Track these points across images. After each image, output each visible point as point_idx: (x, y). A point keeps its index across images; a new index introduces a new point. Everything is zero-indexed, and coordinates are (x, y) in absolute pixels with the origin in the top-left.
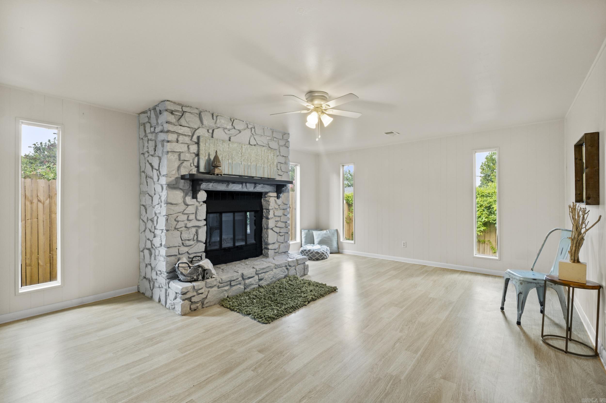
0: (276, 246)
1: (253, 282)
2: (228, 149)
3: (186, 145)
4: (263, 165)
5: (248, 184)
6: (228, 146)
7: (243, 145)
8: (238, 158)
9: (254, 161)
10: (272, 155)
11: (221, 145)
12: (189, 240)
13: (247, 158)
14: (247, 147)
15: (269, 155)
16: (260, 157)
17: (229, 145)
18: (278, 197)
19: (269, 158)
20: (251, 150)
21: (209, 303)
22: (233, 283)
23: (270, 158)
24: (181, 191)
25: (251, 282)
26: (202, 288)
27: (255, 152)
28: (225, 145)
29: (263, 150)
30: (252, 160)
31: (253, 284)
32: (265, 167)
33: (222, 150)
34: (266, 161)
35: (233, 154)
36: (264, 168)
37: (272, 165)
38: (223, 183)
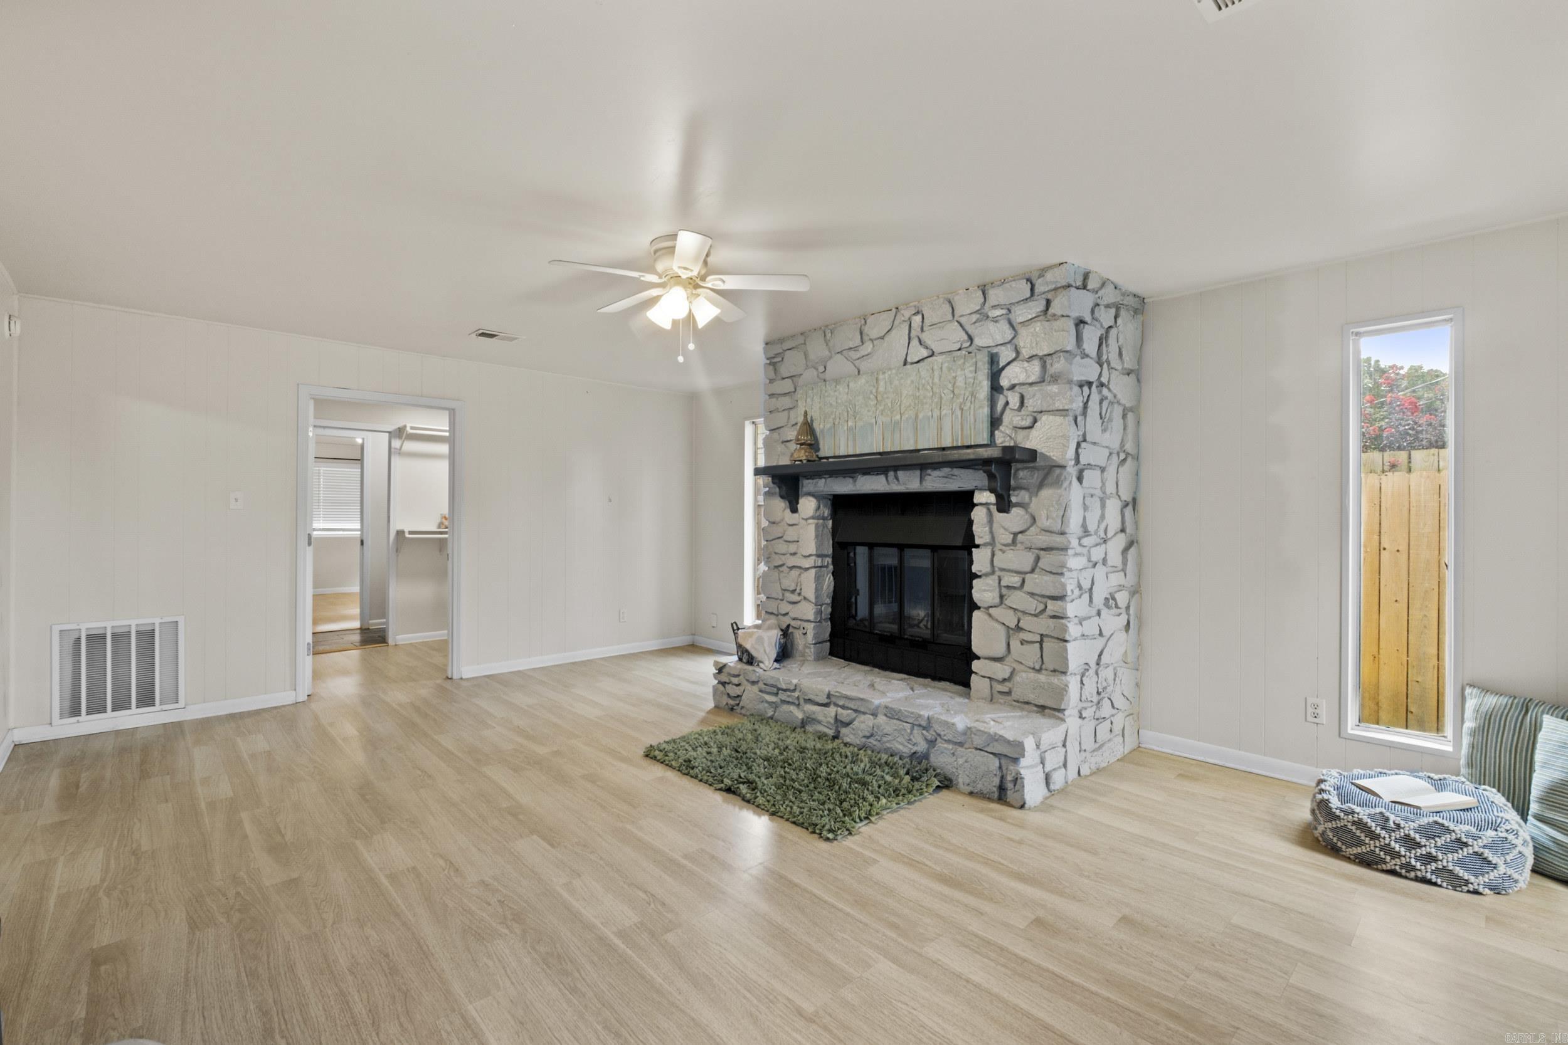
1: (820, 718)
2: (845, 396)
4: (936, 413)
5: (900, 473)
6: (846, 390)
7: (881, 373)
8: (869, 411)
9: (910, 405)
10: (969, 368)
11: (832, 394)
12: (792, 592)
13: (890, 404)
14: (890, 376)
15: (959, 372)
16: (927, 390)
17: (848, 386)
18: (1004, 505)
19: (958, 384)
20: (902, 378)
23: (960, 382)
24: (779, 499)
25: (814, 713)
27: (912, 382)
28: (841, 389)
29: (935, 367)
30: (902, 407)
31: (819, 722)
32: (946, 414)
33: (834, 403)
34: (947, 396)
35: (857, 404)
36: (940, 418)
37: (968, 404)
38: (845, 477)
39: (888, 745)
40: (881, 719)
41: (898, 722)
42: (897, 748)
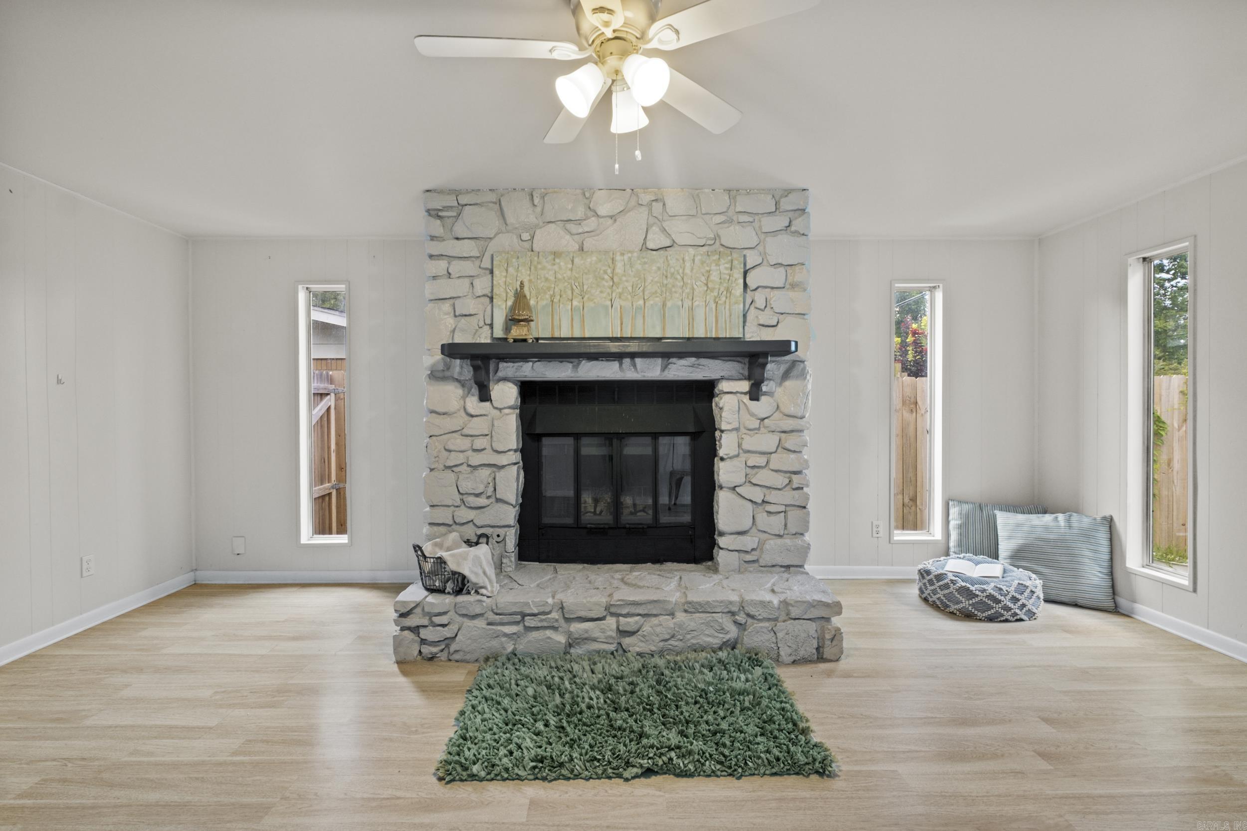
0: (748, 542)
1: (597, 634)
2: (569, 273)
3: (467, 282)
4: (687, 303)
5: (638, 361)
6: (570, 266)
7: (618, 254)
8: (601, 292)
9: (656, 292)
10: (724, 266)
11: (549, 266)
12: (477, 495)
13: (630, 288)
14: (630, 259)
15: (713, 267)
16: (676, 279)
17: (573, 261)
18: (755, 394)
19: (712, 278)
20: (645, 263)
21: (461, 653)
22: (530, 622)
23: (714, 276)
24: (457, 384)
25: (586, 631)
26: (445, 613)
27: (659, 269)
28: (562, 264)
29: (687, 258)
30: (646, 293)
31: (595, 640)
32: (698, 306)
33: (552, 278)
34: (700, 289)
35: (585, 282)
36: (691, 309)
37: (724, 299)
38: (561, 362)
39: (694, 641)
40: (681, 616)
41: (702, 615)
42: (705, 642)
